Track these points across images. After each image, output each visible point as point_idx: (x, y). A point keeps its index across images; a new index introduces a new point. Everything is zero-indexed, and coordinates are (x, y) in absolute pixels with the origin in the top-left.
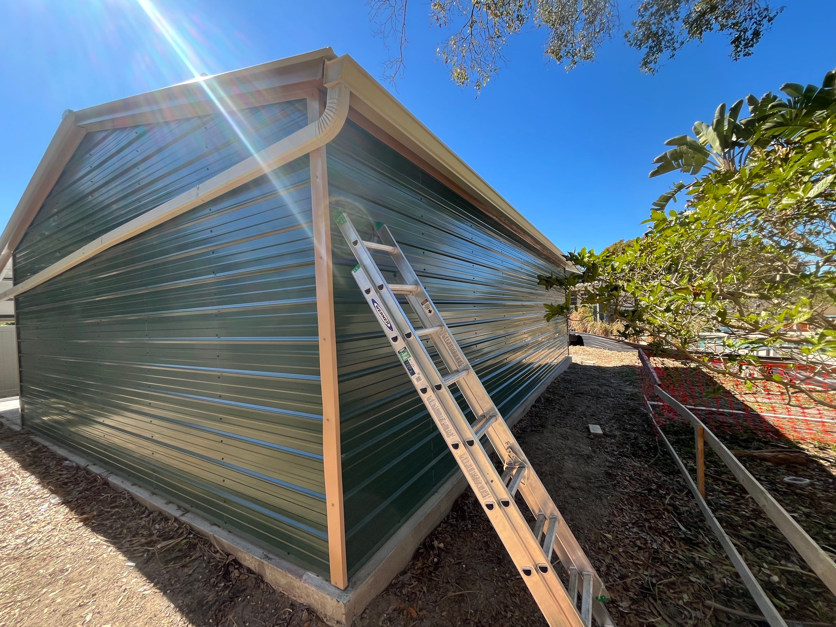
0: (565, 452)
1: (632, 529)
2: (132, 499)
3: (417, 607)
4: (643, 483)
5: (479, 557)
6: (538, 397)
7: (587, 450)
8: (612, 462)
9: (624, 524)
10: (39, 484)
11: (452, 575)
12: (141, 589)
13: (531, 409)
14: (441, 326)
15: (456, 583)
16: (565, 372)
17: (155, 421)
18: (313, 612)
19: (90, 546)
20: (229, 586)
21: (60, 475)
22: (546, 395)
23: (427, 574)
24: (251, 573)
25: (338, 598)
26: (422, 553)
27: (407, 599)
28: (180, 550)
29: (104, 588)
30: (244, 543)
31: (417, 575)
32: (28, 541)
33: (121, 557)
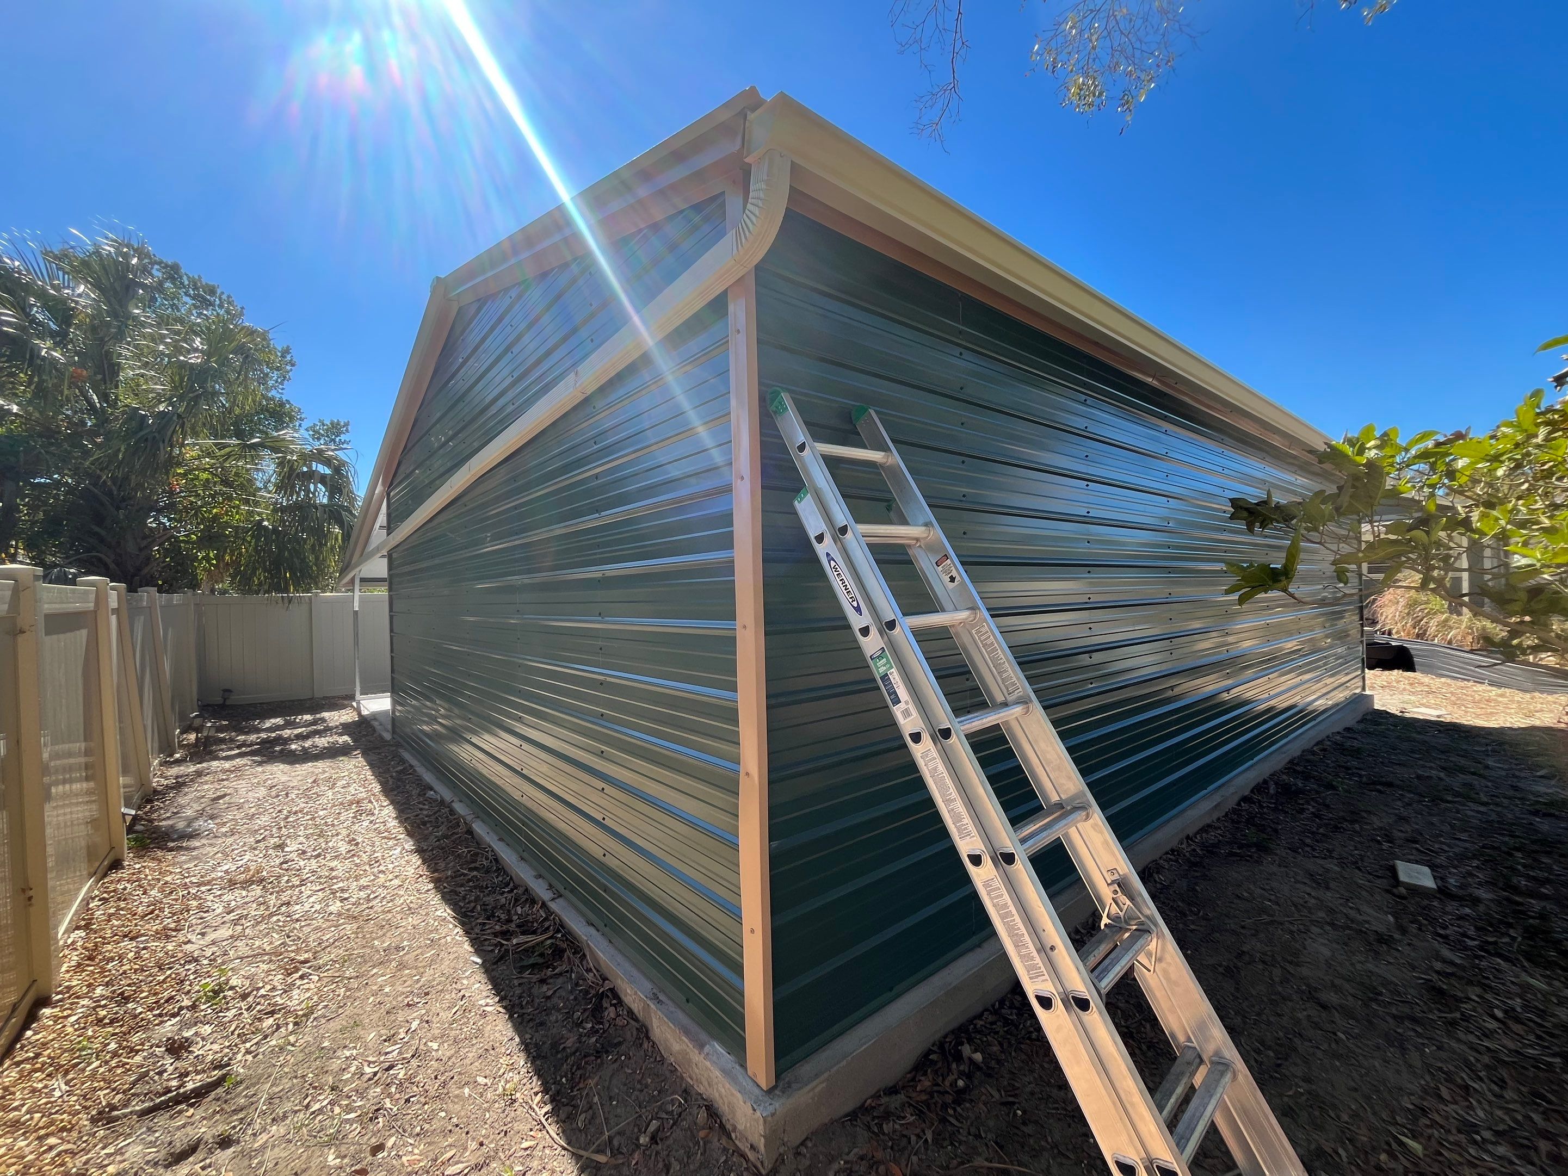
0: (1314, 917)
1: (1490, 1147)
2: (496, 860)
3: (907, 1165)
4: (1552, 1035)
5: (1056, 1102)
6: (1260, 780)
7: (1382, 921)
8: (1452, 963)
9: (1468, 1128)
10: (396, 818)
11: (991, 1123)
12: (482, 1002)
13: (1239, 804)
14: (973, 608)
15: (996, 1143)
16: (1348, 729)
17: (526, 746)
18: (716, 1115)
19: (435, 920)
20: (597, 1031)
21: (421, 809)
22: (1285, 777)
23: (939, 1106)
24: (633, 1019)
25: (755, 1103)
26: (933, 1062)
27: (890, 1144)
28: (542, 955)
29: (440, 988)
30: (627, 965)
31: (917, 1102)
32: (372, 896)
33: (467, 947)
